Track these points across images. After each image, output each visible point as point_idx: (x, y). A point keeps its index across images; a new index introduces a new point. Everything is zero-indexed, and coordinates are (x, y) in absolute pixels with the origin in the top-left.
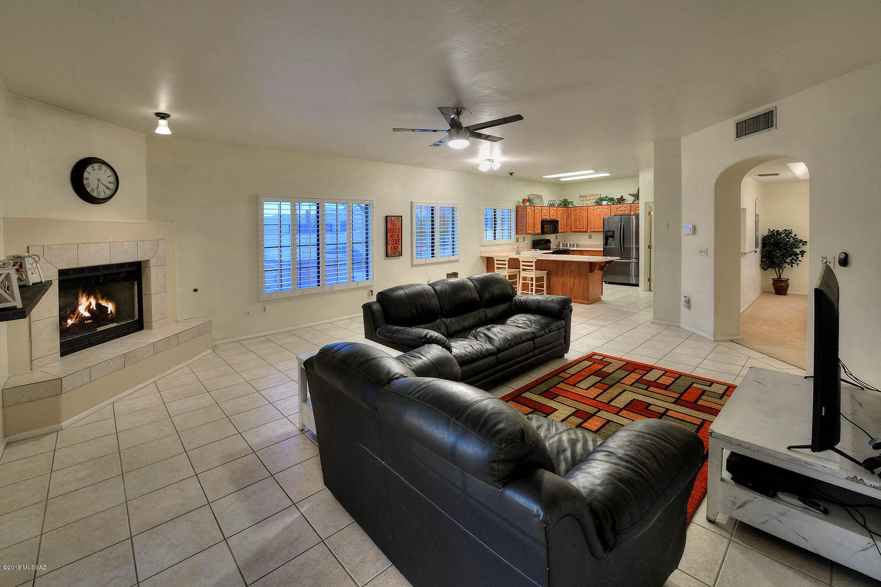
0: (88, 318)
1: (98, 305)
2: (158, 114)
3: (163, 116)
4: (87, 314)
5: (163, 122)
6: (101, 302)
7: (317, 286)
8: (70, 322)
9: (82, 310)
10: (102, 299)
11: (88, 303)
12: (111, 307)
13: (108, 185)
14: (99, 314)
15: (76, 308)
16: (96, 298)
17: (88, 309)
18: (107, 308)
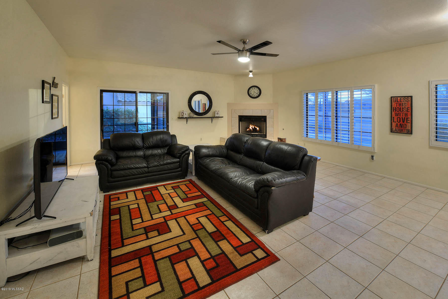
0: (252, 130)
1: (254, 127)
2: (250, 71)
3: (251, 72)
4: (252, 129)
5: (251, 73)
6: (255, 127)
7: (335, 141)
8: (248, 130)
9: (250, 128)
10: (256, 126)
11: (252, 127)
12: (258, 129)
13: (257, 93)
14: (255, 130)
15: (249, 127)
16: (254, 126)
17: (252, 128)
18: (257, 129)
